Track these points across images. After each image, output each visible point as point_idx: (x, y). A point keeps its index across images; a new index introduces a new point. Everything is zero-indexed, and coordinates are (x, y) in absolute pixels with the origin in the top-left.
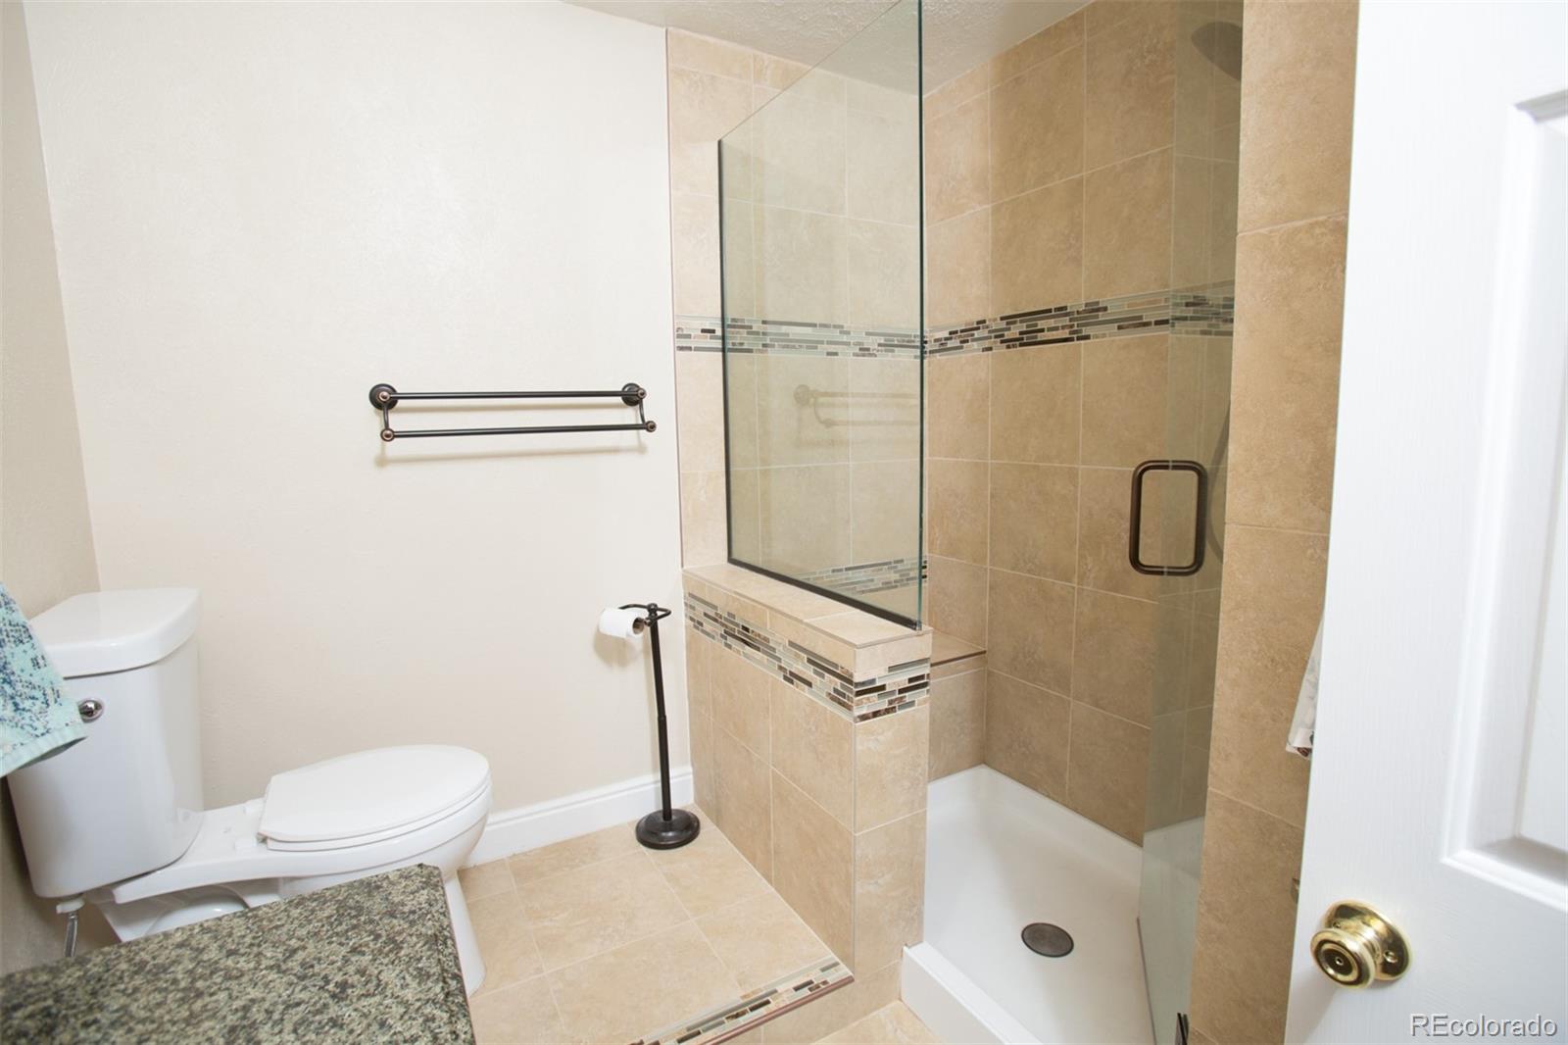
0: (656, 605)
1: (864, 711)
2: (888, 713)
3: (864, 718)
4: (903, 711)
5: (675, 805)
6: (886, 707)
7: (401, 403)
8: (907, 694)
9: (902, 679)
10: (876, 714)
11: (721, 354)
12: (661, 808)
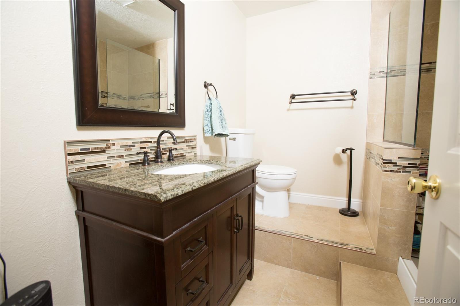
0: (352, 148)
1: (387, 169)
2: (397, 172)
3: (386, 171)
4: (403, 173)
5: (352, 207)
6: (397, 170)
7: (296, 97)
8: (407, 168)
9: (405, 163)
10: (391, 171)
11: (386, 78)
12: (347, 207)
